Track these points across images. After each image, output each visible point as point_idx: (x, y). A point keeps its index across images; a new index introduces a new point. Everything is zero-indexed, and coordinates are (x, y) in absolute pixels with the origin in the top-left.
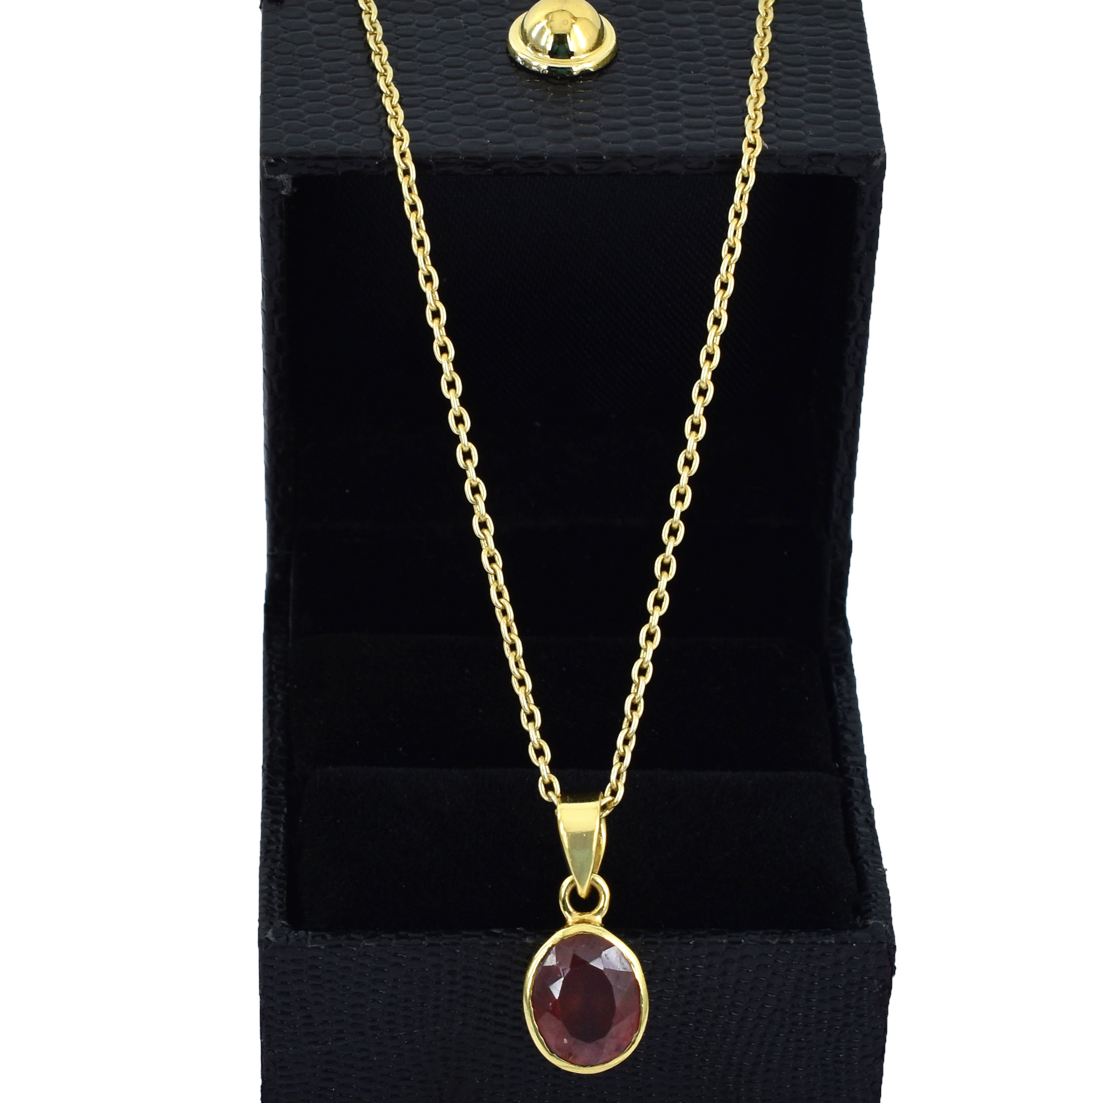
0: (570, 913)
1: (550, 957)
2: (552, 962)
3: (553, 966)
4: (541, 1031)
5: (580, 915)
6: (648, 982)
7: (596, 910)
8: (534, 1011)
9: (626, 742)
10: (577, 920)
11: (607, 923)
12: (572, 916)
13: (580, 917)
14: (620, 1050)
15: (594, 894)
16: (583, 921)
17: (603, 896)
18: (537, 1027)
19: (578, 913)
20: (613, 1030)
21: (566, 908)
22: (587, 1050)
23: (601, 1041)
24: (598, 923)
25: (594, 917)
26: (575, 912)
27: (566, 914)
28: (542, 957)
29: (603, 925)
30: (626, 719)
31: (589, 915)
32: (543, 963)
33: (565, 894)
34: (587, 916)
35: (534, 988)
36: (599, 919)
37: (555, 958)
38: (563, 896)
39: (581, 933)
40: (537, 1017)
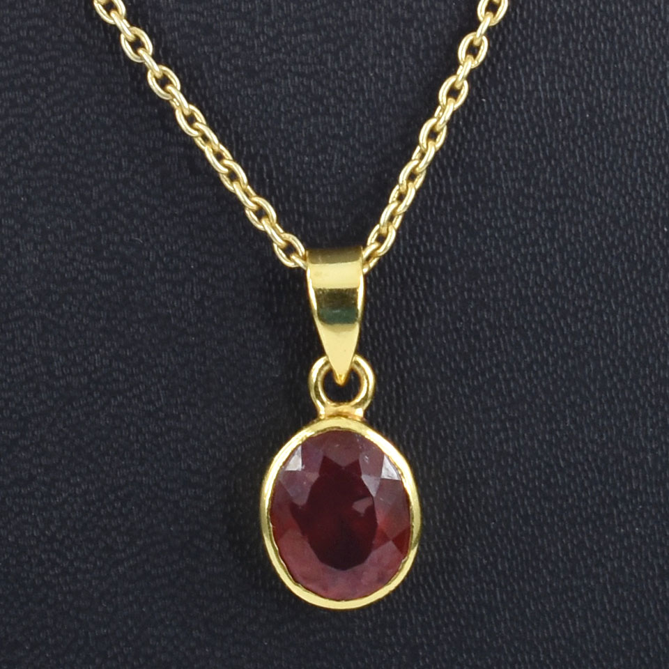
0: (323, 403)
1: (293, 459)
2: (296, 466)
3: (297, 471)
4: (281, 554)
5: (335, 406)
6: (422, 496)
7: (358, 400)
8: (273, 528)
9: (412, 177)
10: (331, 413)
11: (371, 419)
12: (325, 407)
13: (335, 408)
14: (384, 581)
15: (354, 380)
16: (339, 415)
17: (365, 381)
18: (277, 549)
19: (333, 404)
20: (374, 555)
21: (318, 396)
22: (341, 579)
23: (358, 568)
24: (359, 417)
25: (353, 409)
26: (329, 403)
27: (318, 403)
28: (284, 460)
29: (365, 419)
30: (418, 149)
31: (347, 406)
32: (285, 467)
33: (317, 379)
34: (344, 408)
35: (273, 499)
36: (360, 412)
37: (300, 461)
38: (314, 380)
39: (335, 429)
40: (278, 536)
